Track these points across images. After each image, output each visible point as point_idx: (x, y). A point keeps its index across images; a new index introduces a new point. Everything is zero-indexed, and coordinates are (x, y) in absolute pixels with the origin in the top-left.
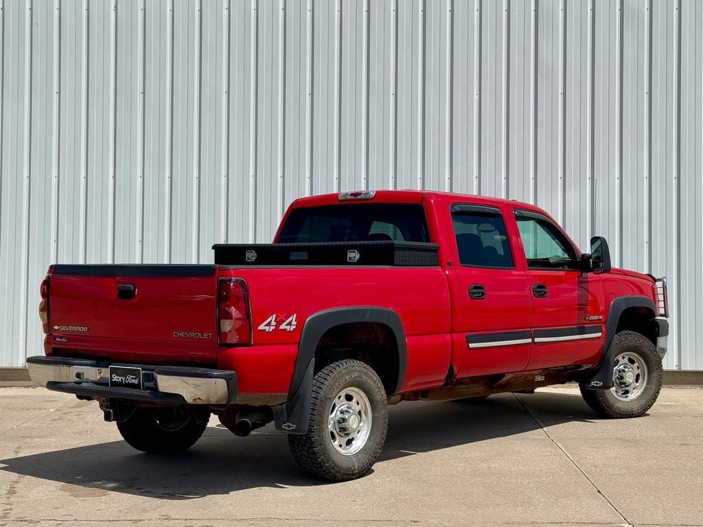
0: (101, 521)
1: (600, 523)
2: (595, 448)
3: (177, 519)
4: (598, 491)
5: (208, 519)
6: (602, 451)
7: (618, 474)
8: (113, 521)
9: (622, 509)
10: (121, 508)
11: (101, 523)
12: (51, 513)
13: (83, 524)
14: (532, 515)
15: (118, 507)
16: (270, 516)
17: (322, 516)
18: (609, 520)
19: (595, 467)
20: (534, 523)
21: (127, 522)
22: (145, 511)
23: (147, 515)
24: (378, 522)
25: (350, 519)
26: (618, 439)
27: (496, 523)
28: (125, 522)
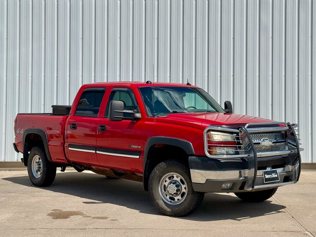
0: (67, 229)
1: (295, 232)
2: (289, 197)
3: (102, 229)
4: (293, 217)
5: (116, 229)
6: (292, 199)
7: (301, 209)
8: (72, 229)
9: (304, 225)
10: (76, 224)
11: (68, 230)
12: (44, 226)
13: (59, 231)
14: (263, 227)
15: (75, 223)
16: (143, 227)
17: (167, 227)
18: (298, 230)
19: (290, 206)
20: (264, 231)
21: (79, 230)
22: (86, 225)
23: (87, 227)
24: (193, 231)
25: (180, 229)
26: (299, 194)
27: (247, 231)
28: (78, 230)
